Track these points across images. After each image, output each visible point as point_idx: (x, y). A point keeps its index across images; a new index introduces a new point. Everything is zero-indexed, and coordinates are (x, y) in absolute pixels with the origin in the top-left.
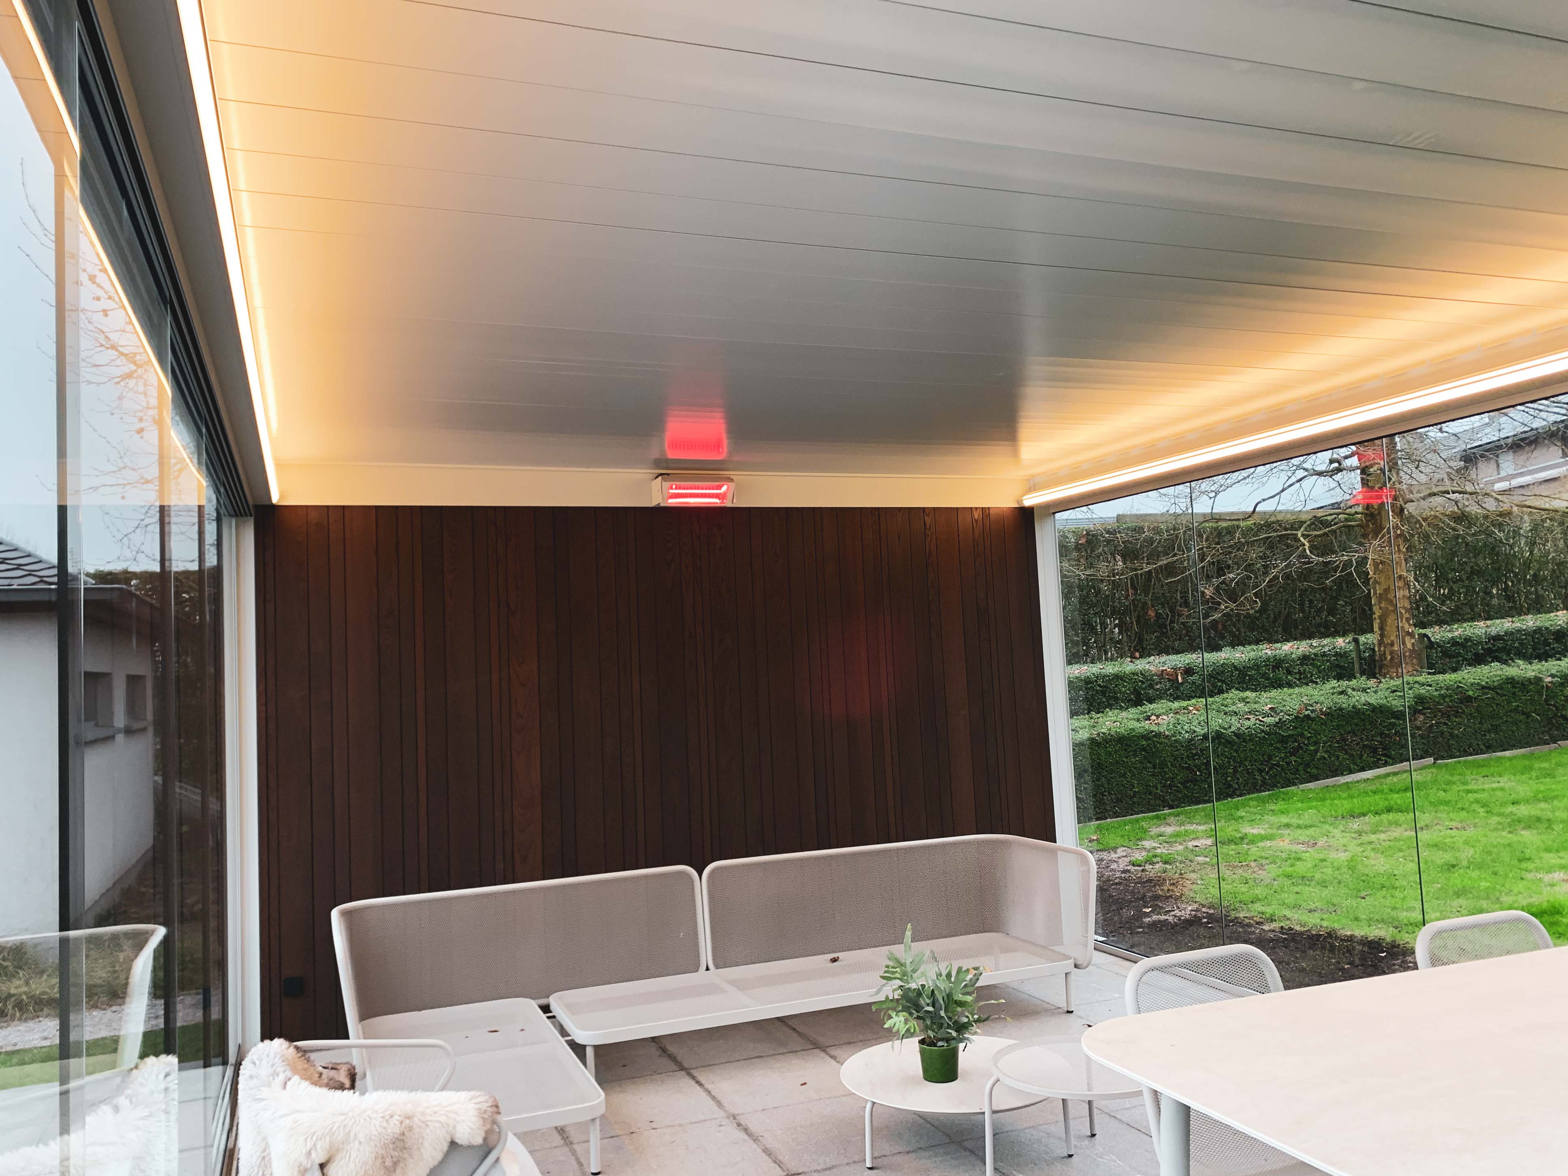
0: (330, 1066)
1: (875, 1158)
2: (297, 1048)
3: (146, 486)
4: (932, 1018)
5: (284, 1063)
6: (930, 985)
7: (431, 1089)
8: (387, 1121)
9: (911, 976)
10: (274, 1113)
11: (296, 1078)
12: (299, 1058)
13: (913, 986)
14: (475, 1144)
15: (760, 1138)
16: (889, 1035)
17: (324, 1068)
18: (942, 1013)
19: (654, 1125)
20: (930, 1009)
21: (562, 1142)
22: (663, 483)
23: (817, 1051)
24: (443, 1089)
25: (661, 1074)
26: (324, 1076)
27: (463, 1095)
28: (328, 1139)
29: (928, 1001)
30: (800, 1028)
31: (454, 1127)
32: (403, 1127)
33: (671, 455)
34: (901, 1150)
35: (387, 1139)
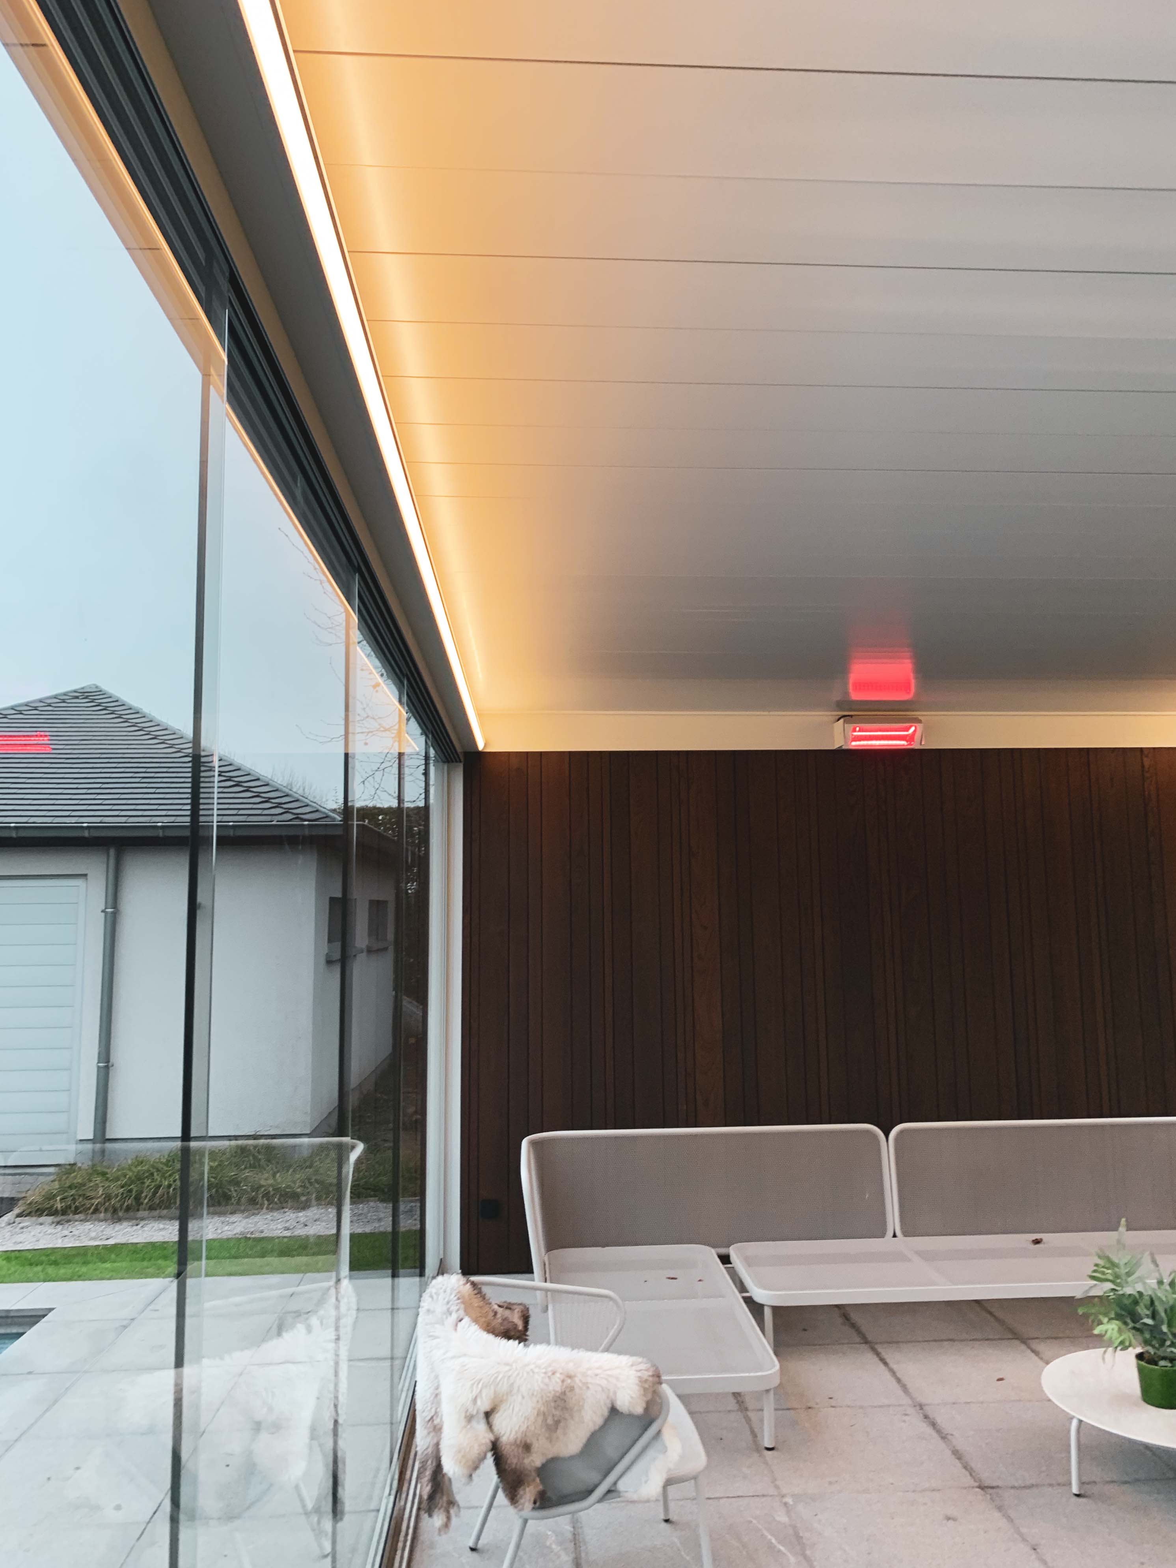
0: (506, 1305)
1: (1083, 1483)
2: (474, 1284)
3: (384, 734)
4: (1151, 1331)
5: (459, 1301)
6: (1147, 1292)
7: (595, 1349)
8: (549, 1377)
9: (1126, 1280)
10: (445, 1354)
11: (467, 1320)
12: (476, 1294)
13: (1128, 1290)
14: (636, 1413)
15: (949, 1437)
16: (1099, 1341)
17: (500, 1306)
18: (1165, 1328)
19: (833, 1402)
20: (1149, 1321)
21: (736, 1407)
22: (845, 725)
23: (1017, 1342)
24: (607, 1350)
25: (843, 1344)
26: (499, 1316)
27: (624, 1360)
28: (492, 1387)
29: (1148, 1312)
30: (999, 1314)
31: (615, 1393)
32: (564, 1386)
33: (855, 696)
34: (1115, 1478)
35: (549, 1397)
